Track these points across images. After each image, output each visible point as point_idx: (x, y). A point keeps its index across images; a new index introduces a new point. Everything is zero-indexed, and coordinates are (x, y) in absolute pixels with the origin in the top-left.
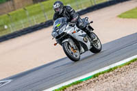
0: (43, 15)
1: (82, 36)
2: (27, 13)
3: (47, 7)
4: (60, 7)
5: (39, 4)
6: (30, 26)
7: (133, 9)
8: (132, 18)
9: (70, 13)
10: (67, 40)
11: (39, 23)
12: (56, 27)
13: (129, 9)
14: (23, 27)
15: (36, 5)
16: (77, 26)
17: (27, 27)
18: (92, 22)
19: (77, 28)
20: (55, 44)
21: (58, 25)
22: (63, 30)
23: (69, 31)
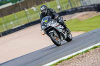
4: (45, 9)
9: (52, 13)
10: (52, 31)
12: (44, 23)
16: (58, 22)
18: (65, 20)
19: (58, 24)
21: (46, 21)
22: (49, 25)
23: (53, 26)
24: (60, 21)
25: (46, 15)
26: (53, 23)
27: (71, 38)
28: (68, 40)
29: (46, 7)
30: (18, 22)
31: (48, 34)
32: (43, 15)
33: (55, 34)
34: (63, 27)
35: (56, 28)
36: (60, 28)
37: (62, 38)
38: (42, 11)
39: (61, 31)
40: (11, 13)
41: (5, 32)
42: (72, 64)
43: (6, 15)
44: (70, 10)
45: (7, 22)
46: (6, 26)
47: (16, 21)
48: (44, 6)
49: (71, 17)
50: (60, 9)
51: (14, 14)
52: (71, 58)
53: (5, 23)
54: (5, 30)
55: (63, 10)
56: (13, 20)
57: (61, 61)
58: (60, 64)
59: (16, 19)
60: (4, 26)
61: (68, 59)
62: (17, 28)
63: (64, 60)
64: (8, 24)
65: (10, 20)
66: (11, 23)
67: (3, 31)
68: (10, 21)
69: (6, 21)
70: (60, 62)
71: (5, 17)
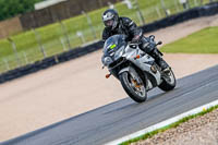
0: (39, 49)
1: (149, 63)
2: (14, 47)
3: (45, 37)
5: (32, 31)
6: (18, 66)
7: (182, 39)
8: (182, 52)
9: (128, 28)
10: (127, 69)
11: (32, 62)
12: (109, 49)
13: (176, 39)
14: (8, 68)
15: (28, 33)
16: (141, 47)
17: (13, 68)
18: (160, 43)
19: (141, 52)
20: (108, 76)
21: (112, 46)
22: (120, 54)
23: (129, 56)
24: (145, 45)
25: (115, 32)
26: (129, 51)
27: (172, 83)
28: (166, 87)
29: (116, 14)
30: (93, 33)
31: (117, 76)
32: (109, 32)
33: (134, 75)
34: (152, 59)
35: (135, 62)
36: (145, 62)
37: (150, 84)
38: (106, 22)
39: (147, 68)
40: (78, 13)
41: (65, 53)
42: (210, 124)
43: (67, 17)
44: (207, 7)
45: (69, 32)
46: (68, 42)
47: (89, 31)
48: (112, 11)
49: (209, 22)
50: (184, 5)
51: (84, 15)
52: (208, 111)
53: (65, 35)
54: (66, 49)
55: (192, 7)
56: (83, 28)
57: (187, 119)
58: (183, 125)
59: (90, 26)
60: (62, 40)
61: (202, 114)
62: (91, 46)
63: (192, 117)
64: (71, 37)
65: (76, 27)
66: (79, 34)
67: (60, 52)
68: (75, 31)
69: (67, 29)
70: (183, 121)
71: (65, 22)
